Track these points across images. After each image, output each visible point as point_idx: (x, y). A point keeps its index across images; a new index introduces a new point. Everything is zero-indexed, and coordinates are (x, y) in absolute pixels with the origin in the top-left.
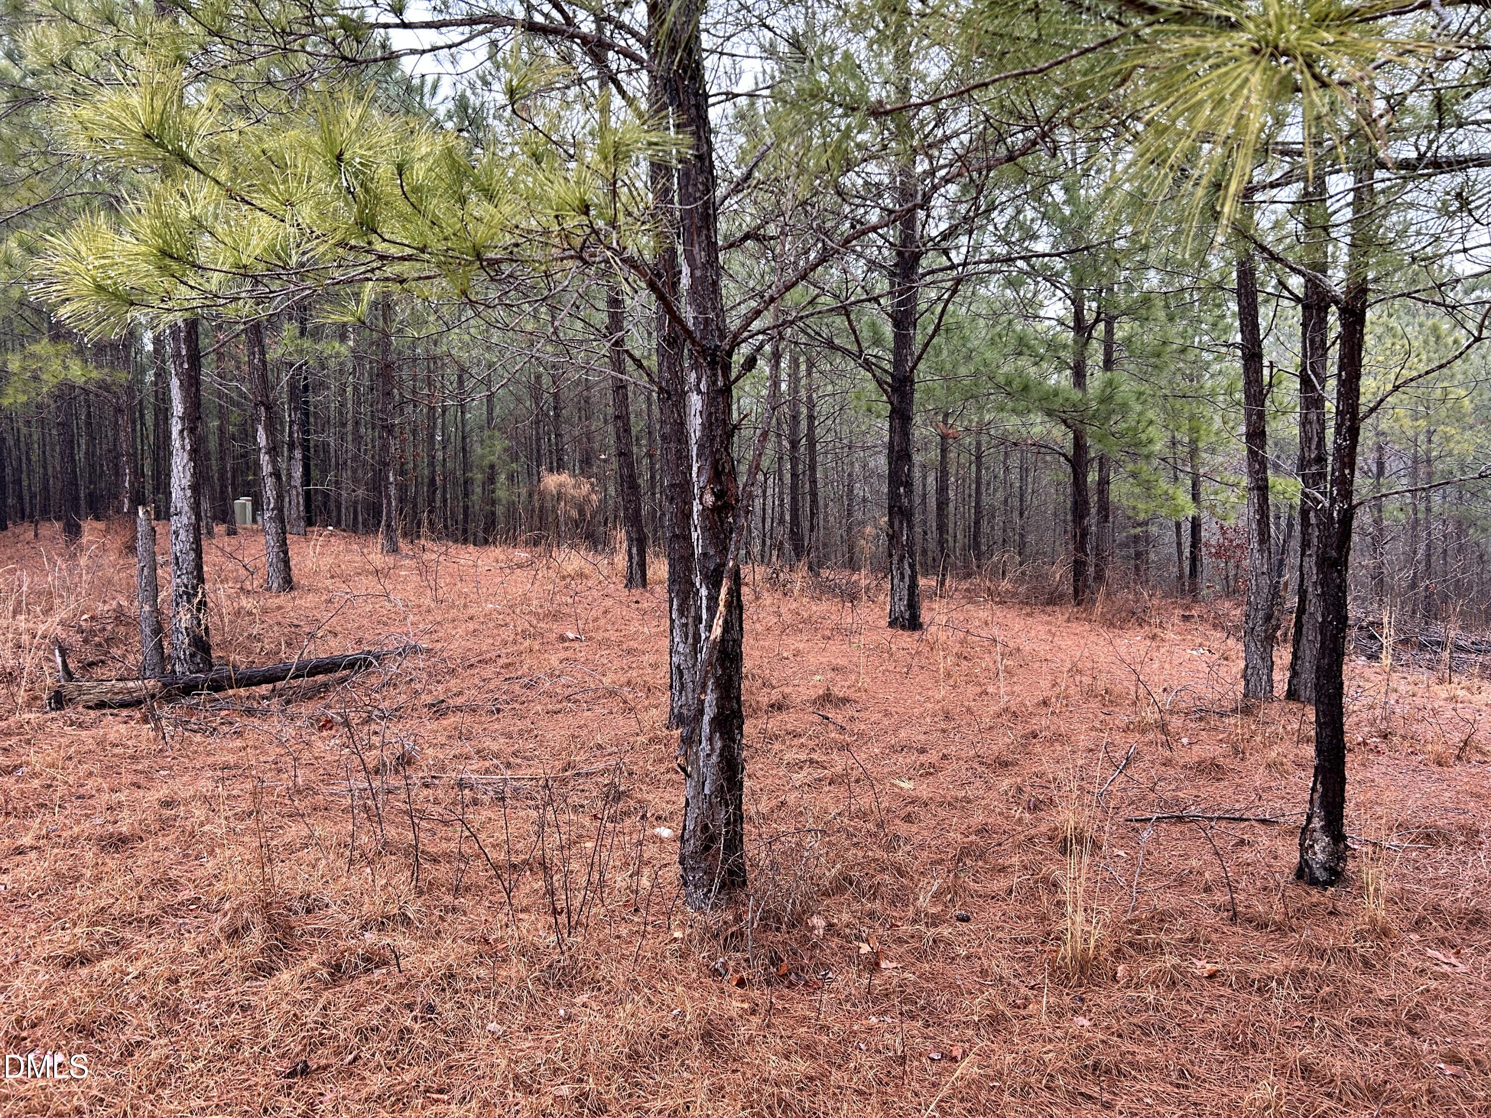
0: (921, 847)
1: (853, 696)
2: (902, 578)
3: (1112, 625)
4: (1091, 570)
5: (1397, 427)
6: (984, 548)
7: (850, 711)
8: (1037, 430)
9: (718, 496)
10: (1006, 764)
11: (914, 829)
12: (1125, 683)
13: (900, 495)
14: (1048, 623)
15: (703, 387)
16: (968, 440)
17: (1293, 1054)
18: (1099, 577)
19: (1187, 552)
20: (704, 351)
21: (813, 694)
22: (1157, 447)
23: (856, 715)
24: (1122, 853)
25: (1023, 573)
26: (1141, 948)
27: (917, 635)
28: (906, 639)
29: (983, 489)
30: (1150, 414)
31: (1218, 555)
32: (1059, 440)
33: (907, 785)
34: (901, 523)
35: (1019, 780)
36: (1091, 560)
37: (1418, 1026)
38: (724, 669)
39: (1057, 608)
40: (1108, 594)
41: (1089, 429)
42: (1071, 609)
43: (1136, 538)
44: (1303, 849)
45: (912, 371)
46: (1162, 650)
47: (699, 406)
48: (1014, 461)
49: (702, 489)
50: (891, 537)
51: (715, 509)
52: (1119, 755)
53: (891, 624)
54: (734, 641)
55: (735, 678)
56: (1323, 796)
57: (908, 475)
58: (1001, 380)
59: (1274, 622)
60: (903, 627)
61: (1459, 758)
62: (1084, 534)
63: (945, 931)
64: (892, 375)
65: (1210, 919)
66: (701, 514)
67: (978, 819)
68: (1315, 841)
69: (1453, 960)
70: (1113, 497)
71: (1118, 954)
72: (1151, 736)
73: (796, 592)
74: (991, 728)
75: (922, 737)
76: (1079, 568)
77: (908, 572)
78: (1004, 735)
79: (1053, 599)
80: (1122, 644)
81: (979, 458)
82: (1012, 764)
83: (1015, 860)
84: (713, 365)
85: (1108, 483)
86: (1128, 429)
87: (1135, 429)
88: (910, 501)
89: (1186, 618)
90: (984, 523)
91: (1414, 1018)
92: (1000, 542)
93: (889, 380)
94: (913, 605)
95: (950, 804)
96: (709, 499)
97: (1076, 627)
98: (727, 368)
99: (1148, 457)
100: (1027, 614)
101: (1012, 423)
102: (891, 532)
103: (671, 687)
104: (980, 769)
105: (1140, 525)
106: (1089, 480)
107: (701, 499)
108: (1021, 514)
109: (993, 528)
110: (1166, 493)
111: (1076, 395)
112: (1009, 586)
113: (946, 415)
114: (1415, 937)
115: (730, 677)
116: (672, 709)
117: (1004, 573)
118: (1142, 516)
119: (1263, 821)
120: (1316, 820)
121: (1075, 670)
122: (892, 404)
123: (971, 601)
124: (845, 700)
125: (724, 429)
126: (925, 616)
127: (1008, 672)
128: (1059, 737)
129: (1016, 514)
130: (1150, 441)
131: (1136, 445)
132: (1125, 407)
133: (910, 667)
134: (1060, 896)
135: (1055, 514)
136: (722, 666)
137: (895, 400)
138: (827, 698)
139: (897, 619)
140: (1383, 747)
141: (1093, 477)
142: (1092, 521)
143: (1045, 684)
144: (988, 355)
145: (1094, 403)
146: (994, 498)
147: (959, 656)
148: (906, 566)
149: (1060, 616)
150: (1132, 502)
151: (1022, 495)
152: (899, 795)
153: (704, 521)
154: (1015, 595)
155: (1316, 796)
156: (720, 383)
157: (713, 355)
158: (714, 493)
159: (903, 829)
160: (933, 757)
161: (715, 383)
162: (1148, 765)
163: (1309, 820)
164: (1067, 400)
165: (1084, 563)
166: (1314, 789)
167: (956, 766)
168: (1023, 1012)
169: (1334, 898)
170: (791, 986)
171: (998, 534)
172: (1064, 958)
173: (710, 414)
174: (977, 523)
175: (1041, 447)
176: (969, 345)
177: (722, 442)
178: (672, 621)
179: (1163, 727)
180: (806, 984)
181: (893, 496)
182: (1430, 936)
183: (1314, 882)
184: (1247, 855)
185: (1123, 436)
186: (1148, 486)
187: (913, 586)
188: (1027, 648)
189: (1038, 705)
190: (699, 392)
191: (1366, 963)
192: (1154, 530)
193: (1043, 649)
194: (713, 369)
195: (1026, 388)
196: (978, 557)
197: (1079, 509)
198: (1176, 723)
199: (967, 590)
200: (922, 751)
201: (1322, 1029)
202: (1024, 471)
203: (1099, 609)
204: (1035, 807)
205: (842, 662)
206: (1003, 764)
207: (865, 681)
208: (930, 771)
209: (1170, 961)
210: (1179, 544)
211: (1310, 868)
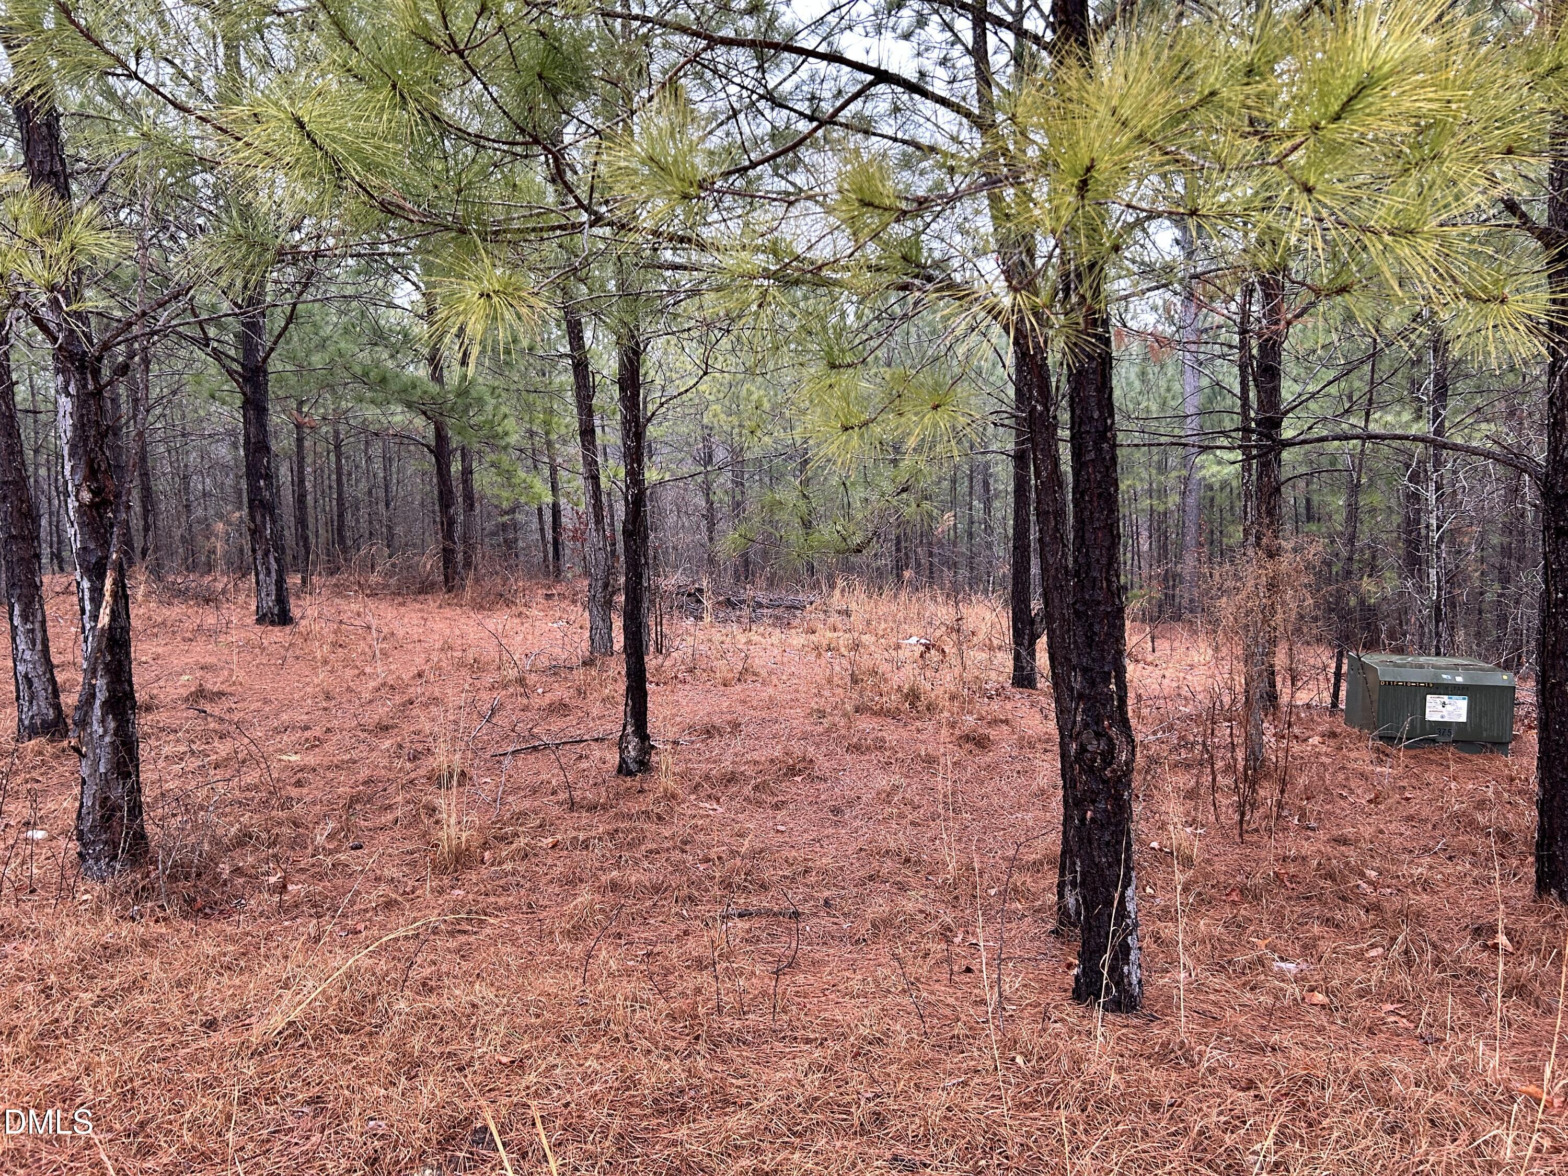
0: (314, 803)
1: (229, 690)
2: (268, 574)
3: (482, 607)
4: (460, 557)
5: (716, 422)
6: (349, 543)
7: (226, 704)
8: (398, 418)
9: (95, 493)
10: (387, 728)
11: (305, 791)
12: (490, 651)
13: (260, 488)
14: (421, 610)
15: (72, 389)
16: (324, 429)
17: (605, 878)
18: (468, 564)
19: (549, 536)
20: (71, 356)
21: (185, 692)
22: (513, 439)
23: (234, 706)
24: (488, 780)
25: (393, 565)
26: (502, 839)
27: (288, 629)
28: (278, 634)
29: (344, 479)
30: (504, 409)
31: (574, 538)
32: (421, 429)
33: (294, 758)
34: (263, 516)
35: (399, 739)
36: (459, 548)
37: (688, 847)
38: (113, 656)
39: (429, 597)
40: (477, 581)
41: (450, 421)
42: (442, 596)
43: (504, 526)
44: (622, 751)
45: (265, 360)
46: (526, 625)
47: (69, 408)
48: (376, 449)
49: (78, 488)
50: (253, 532)
51: (92, 505)
52: (486, 709)
53: (260, 621)
54: (122, 628)
55: (126, 663)
56: (633, 707)
57: (268, 468)
58: (358, 370)
59: (610, 589)
60: (272, 623)
61: (739, 680)
62: (451, 522)
63: (342, 857)
64: (242, 365)
65: (556, 811)
66: (78, 510)
67: (364, 773)
68: (629, 743)
69: (715, 806)
70: (476, 486)
71: (485, 846)
72: (511, 690)
73: (140, 598)
74: (371, 701)
75: (305, 717)
76: (447, 555)
77: (274, 566)
78: (383, 705)
79: (425, 588)
80: (490, 624)
81: (338, 447)
82: (392, 727)
83: (399, 799)
84: (82, 369)
85: (471, 473)
86: (485, 422)
87: (492, 422)
88: (271, 494)
89: (549, 597)
90: (348, 516)
91: (685, 843)
92: (367, 535)
93: (240, 369)
94: (282, 600)
95: (337, 767)
96: (86, 496)
97: (448, 612)
98: (96, 373)
99: (505, 448)
100: (400, 604)
101: (371, 412)
102: (252, 526)
103: (18, 698)
104: (363, 735)
105: (507, 513)
106: (453, 469)
107: (76, 496)
108: (387, 505)
109: (358, 521)
110: (525, 481)
111: (434, 388)
112: (380, 580)
113: (301, 403)
114: (693, 797)
115: (120, 661)
116: (20, 720)
117: (372, 566)
118: (505, 505)
119: (597, 740)
120: (629, 727)
121: (447, 647)
122: (244, 394)
123: (339, 594)
124: (221, 694)
125: (97, 430)
126: (295, 612)
127: (384, 653)
128: (435, 701)
129: (381, 506)
130: (506, 434)
131: (494, 437)
132: (480, 401)
133: (284, 659)
134: (438, 816)
135: (422, 504)
136: (111, 653)
137: (248, 389)
138: (200, 693)
139: (265, 615)
140: (689, 678)
141: (456, 467)
142: (458, 509)
143: (419, 660)
144: (343, 345)
145: (451, 396)
146: (357, 489)
147: (334, 644)
148: (272, 561)
149: (432, 603)
150: (496, 491)
151: (387, 486)
152: (289, 766)
153: (81, 516)
154: (386, 586)
155: (628, 709)
156: (91, 387)
157: (82, 360)
158: (90, 490)
159: (294, 792)
160: (317, 731)
161: (85, 386)
162: (510, 712)
163: (624, 729)
164: (425, 392)
165: (453, 551)
166: (626, 705)
167: (339, 737)
168: (411, 896)
169: (642, 781)
170: (207, 916)
171: (364, 525)
172: (442, 853)
173: (82, 416)
174: (341, 515)
175: (403, 438)
176: (322, 333)
177: (96, 443)
178: (14, 628)
179: (521, 681)
180: (221, 912)
181: (254, 490)
182: (702, 795)
183: (630, 773)
184: (584, 765)
185: (481, 429)
186: (508, 475)
187: (280, 583)
188: (401, 633)
189: (414, 678)
190: (68, 394)
191: (660, 818)
192: (520, 517)
193: (416, 633)
194: (83, 373)
195: (383, 380)
196: (345, 550)
197: (445, 498)
198: (532, 678)
199: (336, 585)
200: (307, 728)
201: (627, 861)
202: (387, 461)
203: (468, 594)
204: (414, 758)
205: (212, 660)
206: (384, 729)
207: (240, 675)
208: (315, 744)
209: (522, 842)
210: (542, 530)
211: (626, 763)
